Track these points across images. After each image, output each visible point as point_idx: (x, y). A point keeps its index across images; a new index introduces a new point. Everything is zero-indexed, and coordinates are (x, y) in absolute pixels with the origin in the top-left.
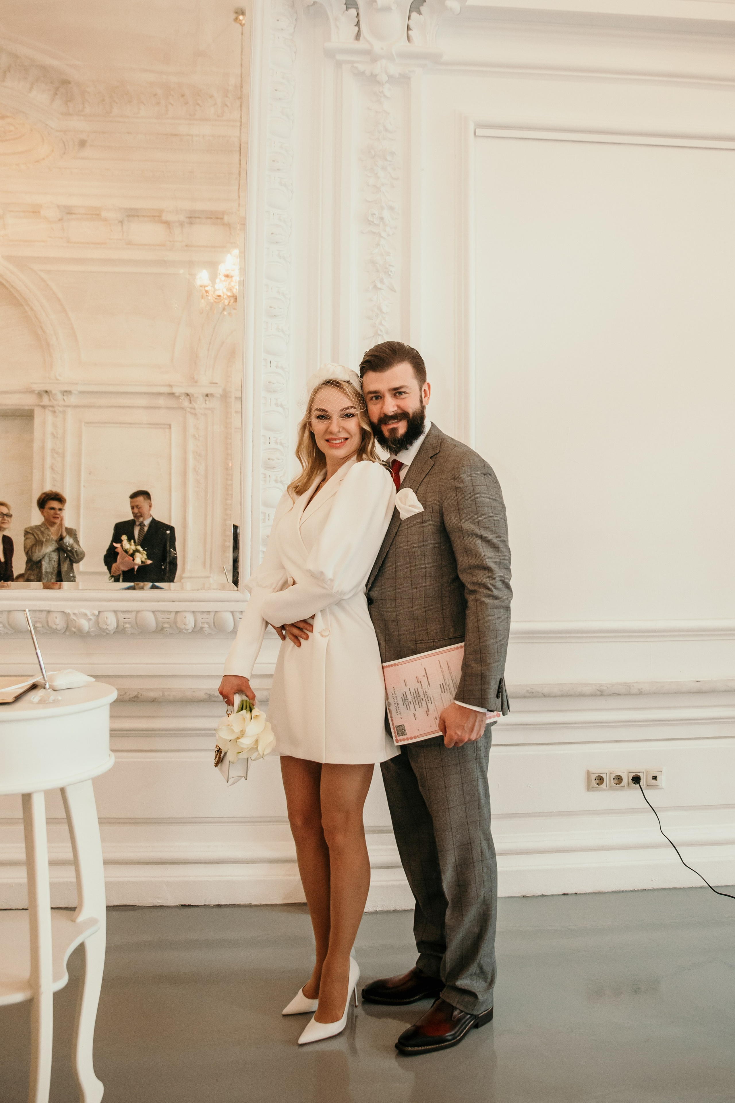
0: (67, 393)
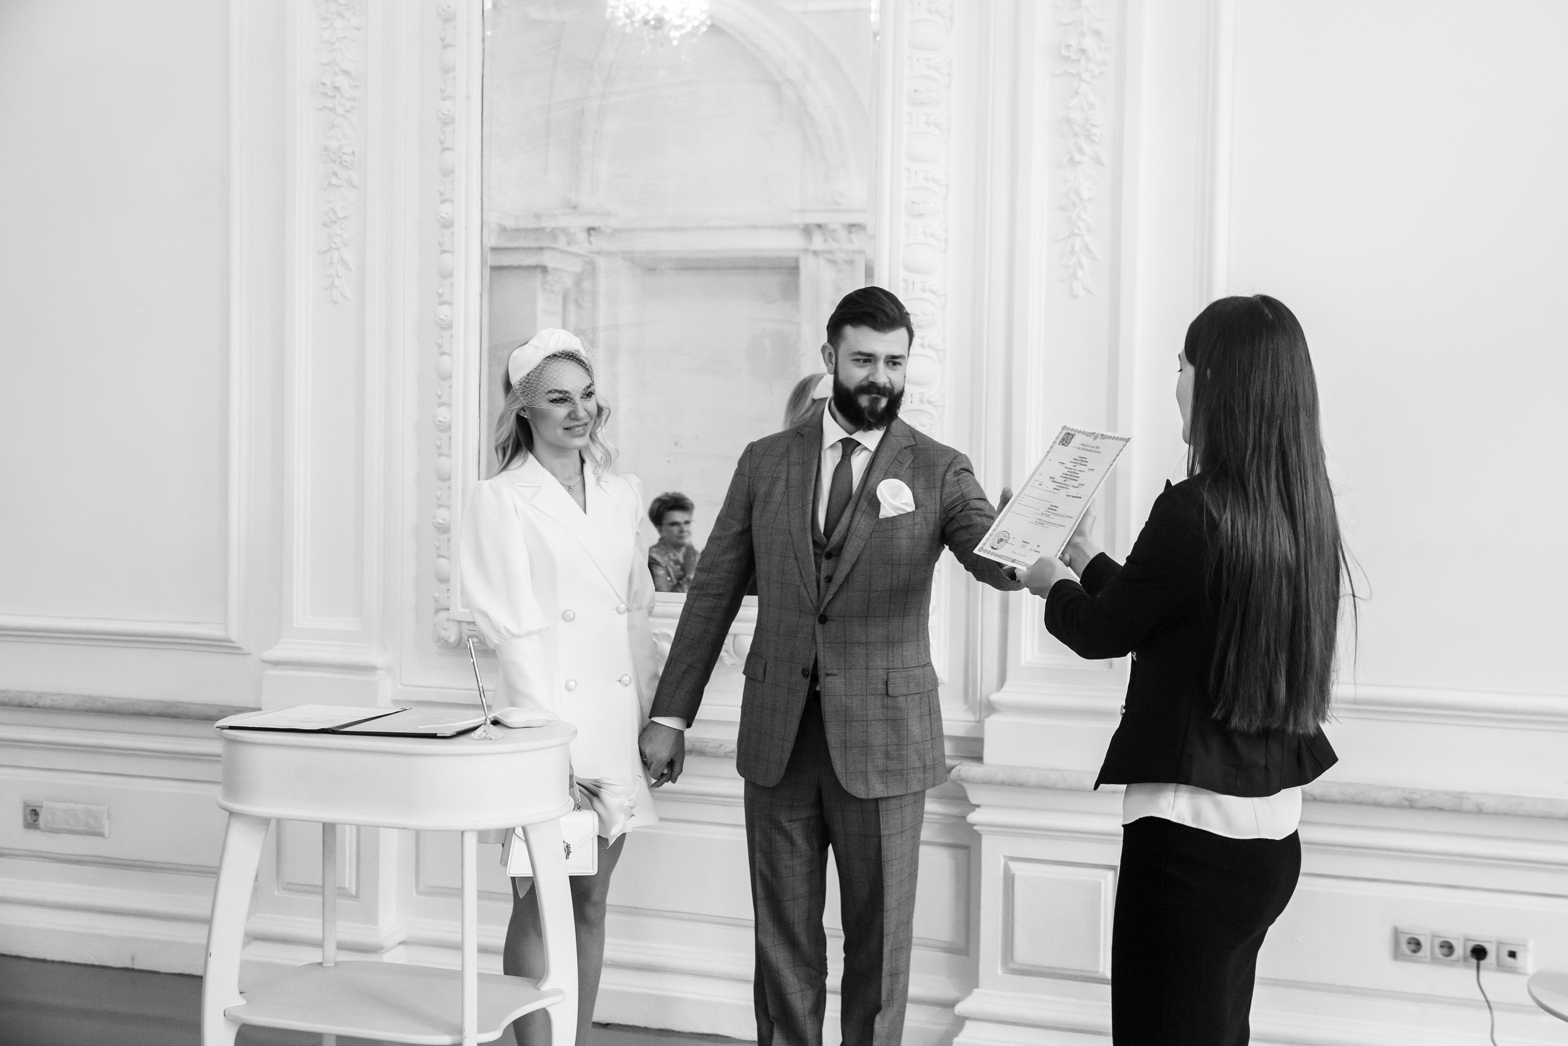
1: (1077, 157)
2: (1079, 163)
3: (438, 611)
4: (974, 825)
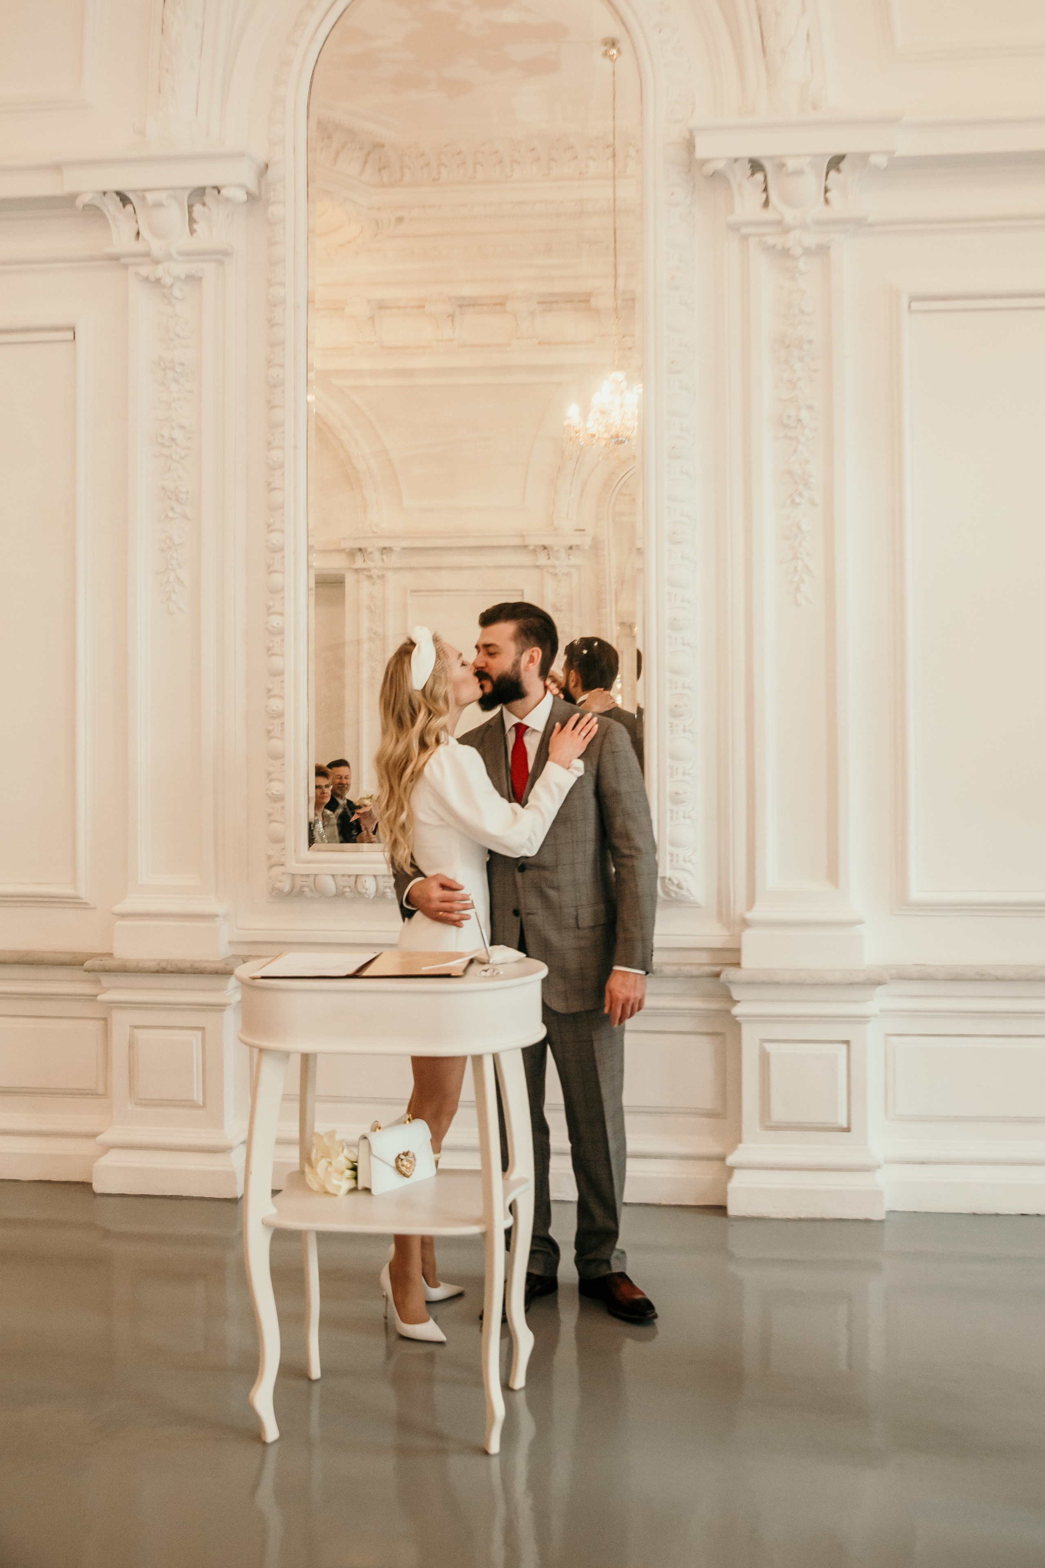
0: (385, 550)
1: (797, 499)
2: (799, 504)
3: (271, 867)
4: (736, 1017)
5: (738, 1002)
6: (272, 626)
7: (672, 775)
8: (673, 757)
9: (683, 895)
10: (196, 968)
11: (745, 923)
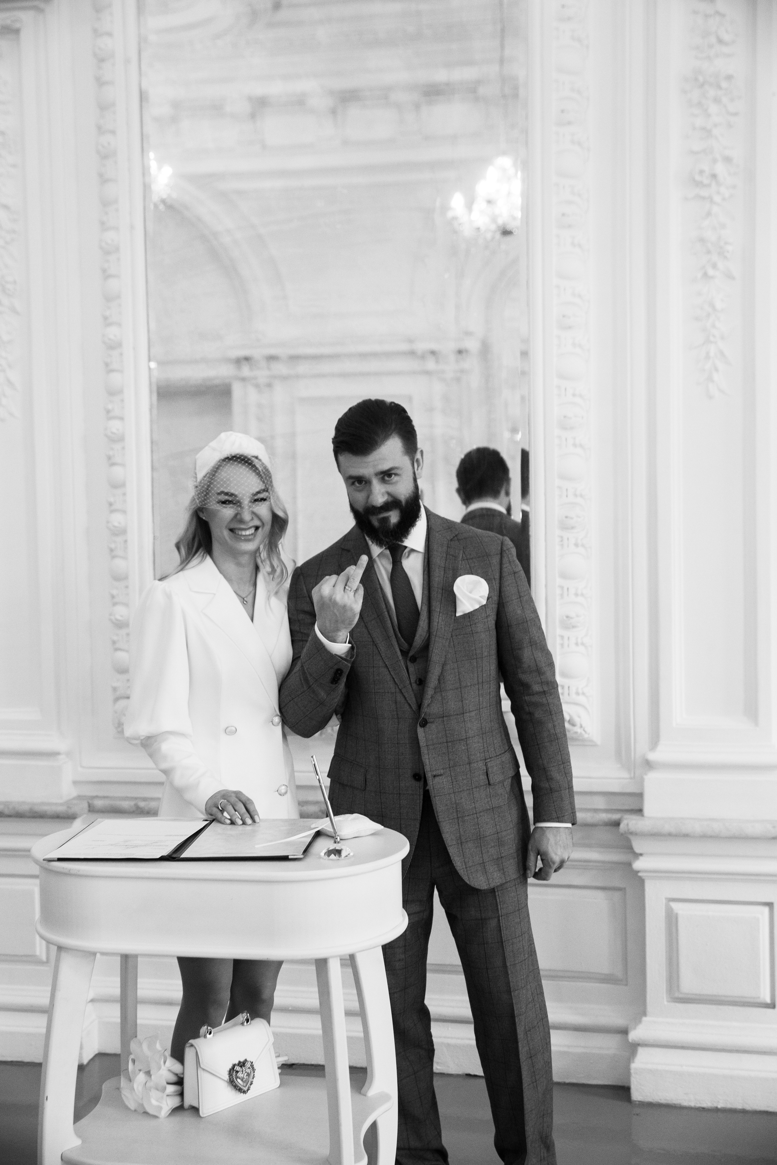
1: (711, 272)
2: (712, 277)
3: (117, 699)
4: (638, 872)
5: (641, 855)
6: (112, 433)
7: (562, 595)
8: (564, 576)
9: (576, 733)
10: (36, 812)
11: (649, 765)
